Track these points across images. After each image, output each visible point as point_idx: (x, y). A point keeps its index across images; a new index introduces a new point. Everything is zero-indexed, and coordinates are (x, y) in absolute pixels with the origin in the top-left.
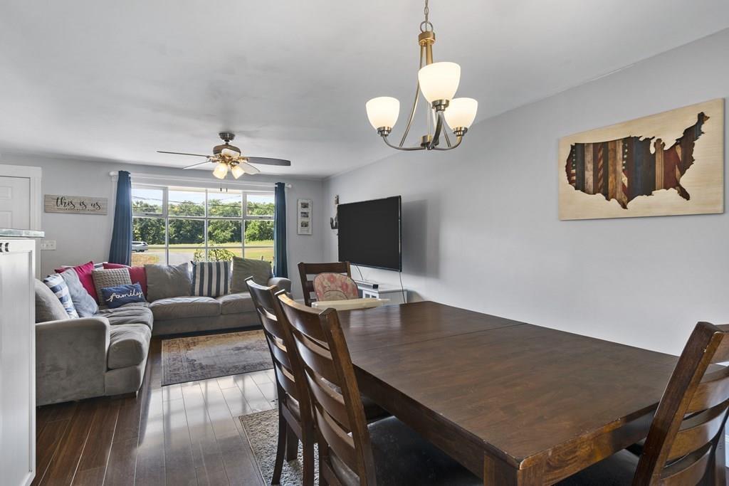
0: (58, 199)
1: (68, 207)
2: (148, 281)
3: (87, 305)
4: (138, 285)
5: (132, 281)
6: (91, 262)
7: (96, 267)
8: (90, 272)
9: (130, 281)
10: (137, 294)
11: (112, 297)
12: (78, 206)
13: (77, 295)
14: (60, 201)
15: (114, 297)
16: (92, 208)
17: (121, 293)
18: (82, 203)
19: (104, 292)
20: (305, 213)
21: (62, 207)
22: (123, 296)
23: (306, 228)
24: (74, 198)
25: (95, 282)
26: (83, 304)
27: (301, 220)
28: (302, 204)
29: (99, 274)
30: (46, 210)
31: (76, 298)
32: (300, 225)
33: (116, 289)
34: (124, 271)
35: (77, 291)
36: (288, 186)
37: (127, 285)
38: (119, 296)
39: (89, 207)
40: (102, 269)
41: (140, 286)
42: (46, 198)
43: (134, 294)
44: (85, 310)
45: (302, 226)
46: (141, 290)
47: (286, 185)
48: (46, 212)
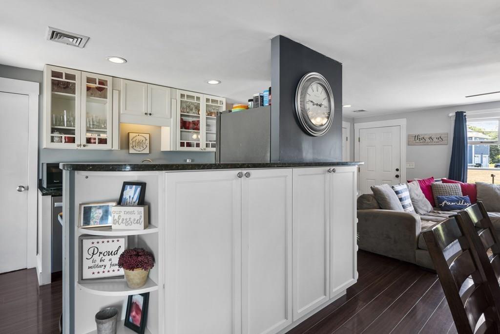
0: (415, 136)
1: (421, 141)
2: (478, 195)
3: (423, 205)
4: (467, 197)
5: (463, 194)
6: (433, 178)
7: (436, 181)
8: (431, 184)
9: (461, 193)
10: (465, 204)
11: (443, 203)
12: (428, 140)
13: (416, 197)
14: (417, 137)
15: (445, 203)
16: (437, 140)
17: (452, 201)
18: (430, 138)
19: (438, 198)
21: (418, 141)
22: (453, 204)
24: (426, 134)
25: (433, 191)
26: (420, 204)
29: (436, 186)
30: (409, 144)
31: (415, 200)
33: (448, 198)
34: (457, 186)
35: (417, 195)
37: (457, 196)
38: (449, 203)
39: (435, 140)
40: (441, 183)
41: (468, 198)
42: (409, 137)
43: (462, 204)
44: (421, 209)
46: (470, 202)
48: (409, 145)
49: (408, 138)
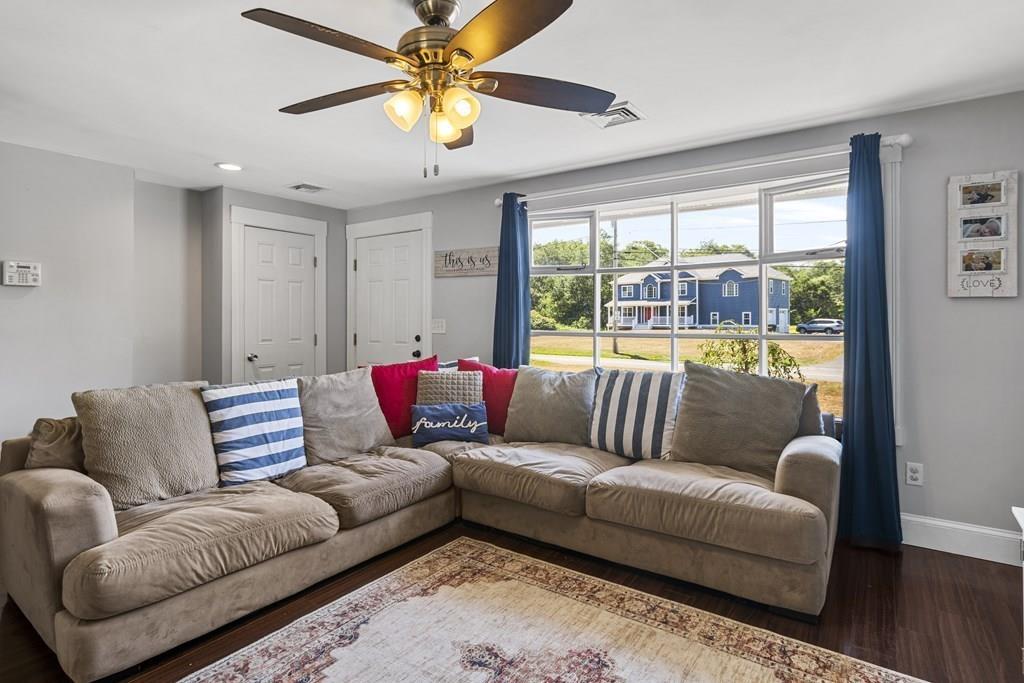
0: (446, 256)
1: (456, 267)
5: (484, 397)
6: (434, 358)
10: (469, 425)
11: (418, 424)
14: (449, 258)
15: (422, 425)
16: (481, 265)
17: (435, 419)
18: (470, 259)
20: (983, 221)
21: (450, 267)
22: (439, 425)
23: (986, 276)
24: (462, 251)
27: (962, 246)
28: (966, 190)
30: (436, 274)
32: (957, 265)
36: (893, 141)
38: (431, 424)
39: (478, 264)
42: (437, 256)
43: (461, 424)
45: (968, 268)
47: (884, 140)
48: (436, 277)
49: (436, 261)
